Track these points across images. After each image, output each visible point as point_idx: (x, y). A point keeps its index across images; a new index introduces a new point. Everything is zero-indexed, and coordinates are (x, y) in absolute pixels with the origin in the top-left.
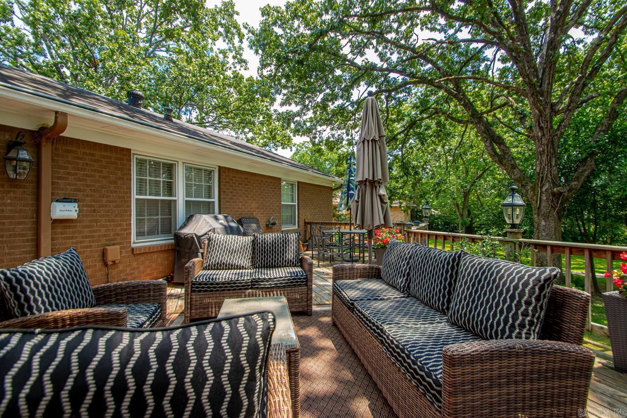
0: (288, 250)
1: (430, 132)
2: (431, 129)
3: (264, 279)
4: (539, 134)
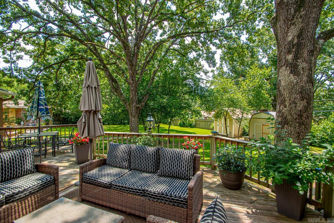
0: (26, 162)
1: (74, 67)
2: (75, 65)
3: (19, 192)
4: (132, 82)
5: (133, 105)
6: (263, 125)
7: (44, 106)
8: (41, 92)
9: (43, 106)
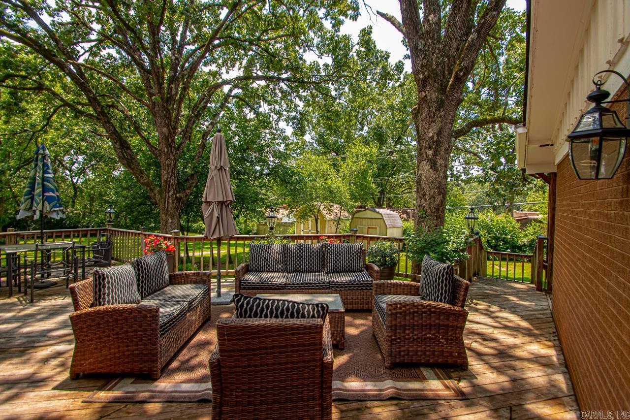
4: (166, 150)
5: (170, 194)
6: (369, 228)
7: (56, 192)
8: (48, 166)
9: (54, 193)
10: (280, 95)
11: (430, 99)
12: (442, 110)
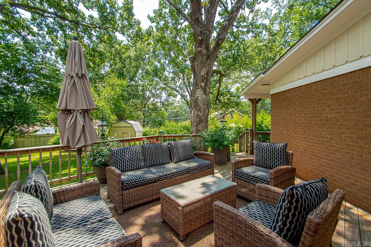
6: (123, 133)
10: (46, 29)
11: (203, 53)
12: (209, 60)
